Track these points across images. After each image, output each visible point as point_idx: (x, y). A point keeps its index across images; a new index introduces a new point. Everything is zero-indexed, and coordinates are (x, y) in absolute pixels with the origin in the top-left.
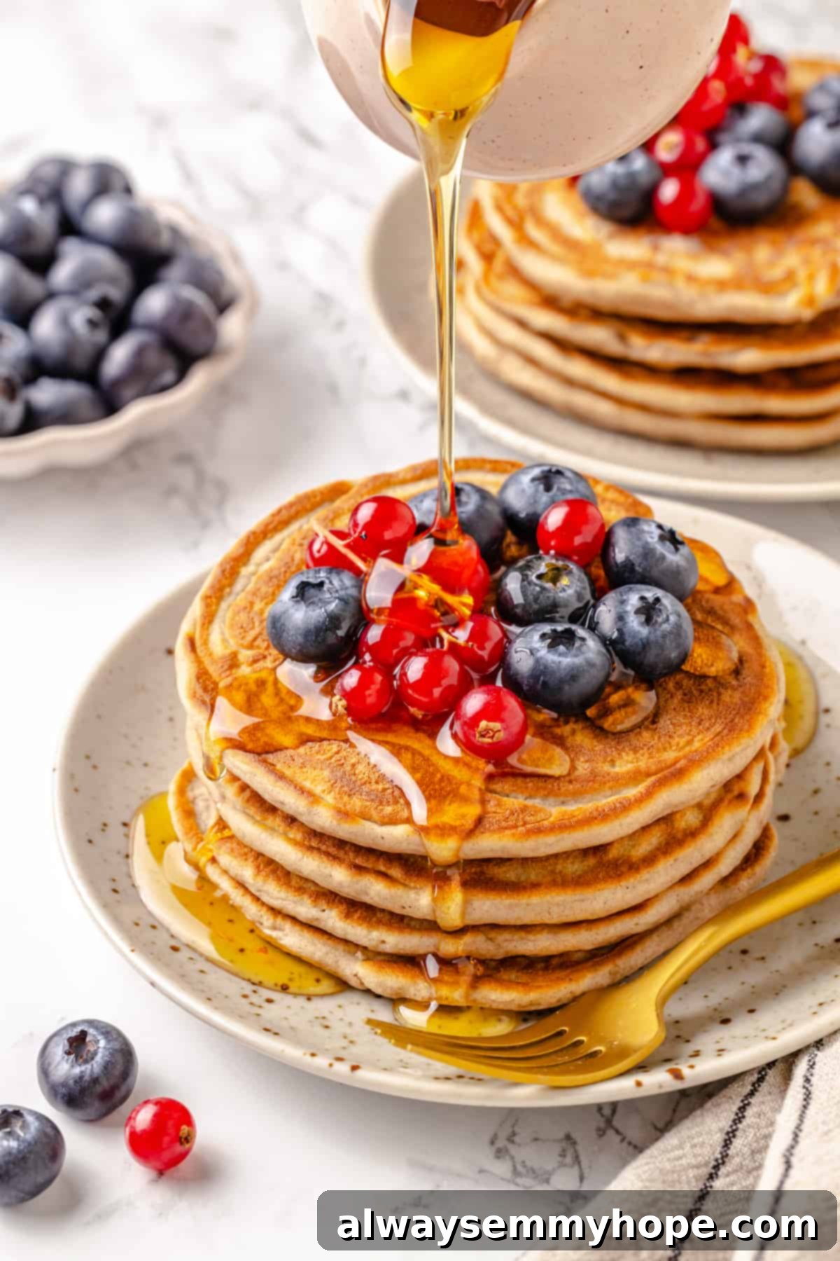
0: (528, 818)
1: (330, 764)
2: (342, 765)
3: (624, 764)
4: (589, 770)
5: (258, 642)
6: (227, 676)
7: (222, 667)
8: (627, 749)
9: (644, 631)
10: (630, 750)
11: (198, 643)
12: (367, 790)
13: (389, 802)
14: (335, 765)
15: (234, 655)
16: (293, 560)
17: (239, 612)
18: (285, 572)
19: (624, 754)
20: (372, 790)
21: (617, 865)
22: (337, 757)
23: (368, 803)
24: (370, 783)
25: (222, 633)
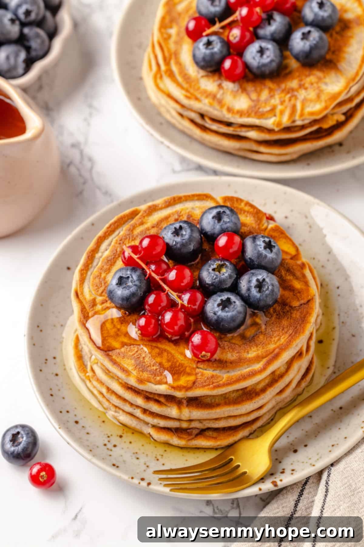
0: (214, 381)
1: (134, 357)
2: (139, 357)
3: (252, 353)
4: (238, 357)
5: (104, 294)
6: (92, 310)
7: (90, 306)
8: (253, 346)
9: (258, 295)
10: (255, 346)
11: (79, 293)
12: (149, 370)
13: (158, 375)
14: (136, 358)
15: (94, 300)
16: (117, 252)
17: (95, 278)
18: (114, 258)
19: (252, 348)
20: (152, 370)
21: (250, 394)
22: (137, 354)
23: (150, 376)
24: (151, 366)
25: (89, 288)
